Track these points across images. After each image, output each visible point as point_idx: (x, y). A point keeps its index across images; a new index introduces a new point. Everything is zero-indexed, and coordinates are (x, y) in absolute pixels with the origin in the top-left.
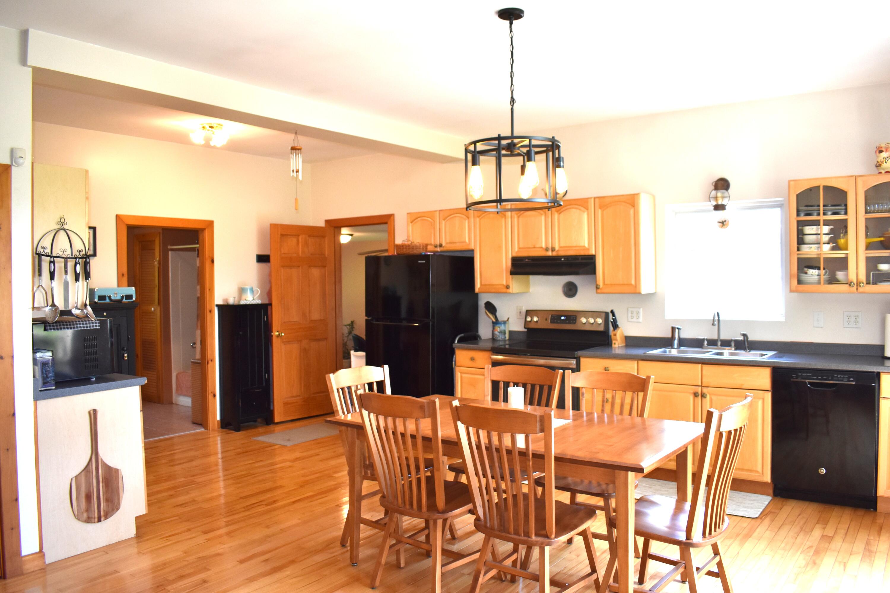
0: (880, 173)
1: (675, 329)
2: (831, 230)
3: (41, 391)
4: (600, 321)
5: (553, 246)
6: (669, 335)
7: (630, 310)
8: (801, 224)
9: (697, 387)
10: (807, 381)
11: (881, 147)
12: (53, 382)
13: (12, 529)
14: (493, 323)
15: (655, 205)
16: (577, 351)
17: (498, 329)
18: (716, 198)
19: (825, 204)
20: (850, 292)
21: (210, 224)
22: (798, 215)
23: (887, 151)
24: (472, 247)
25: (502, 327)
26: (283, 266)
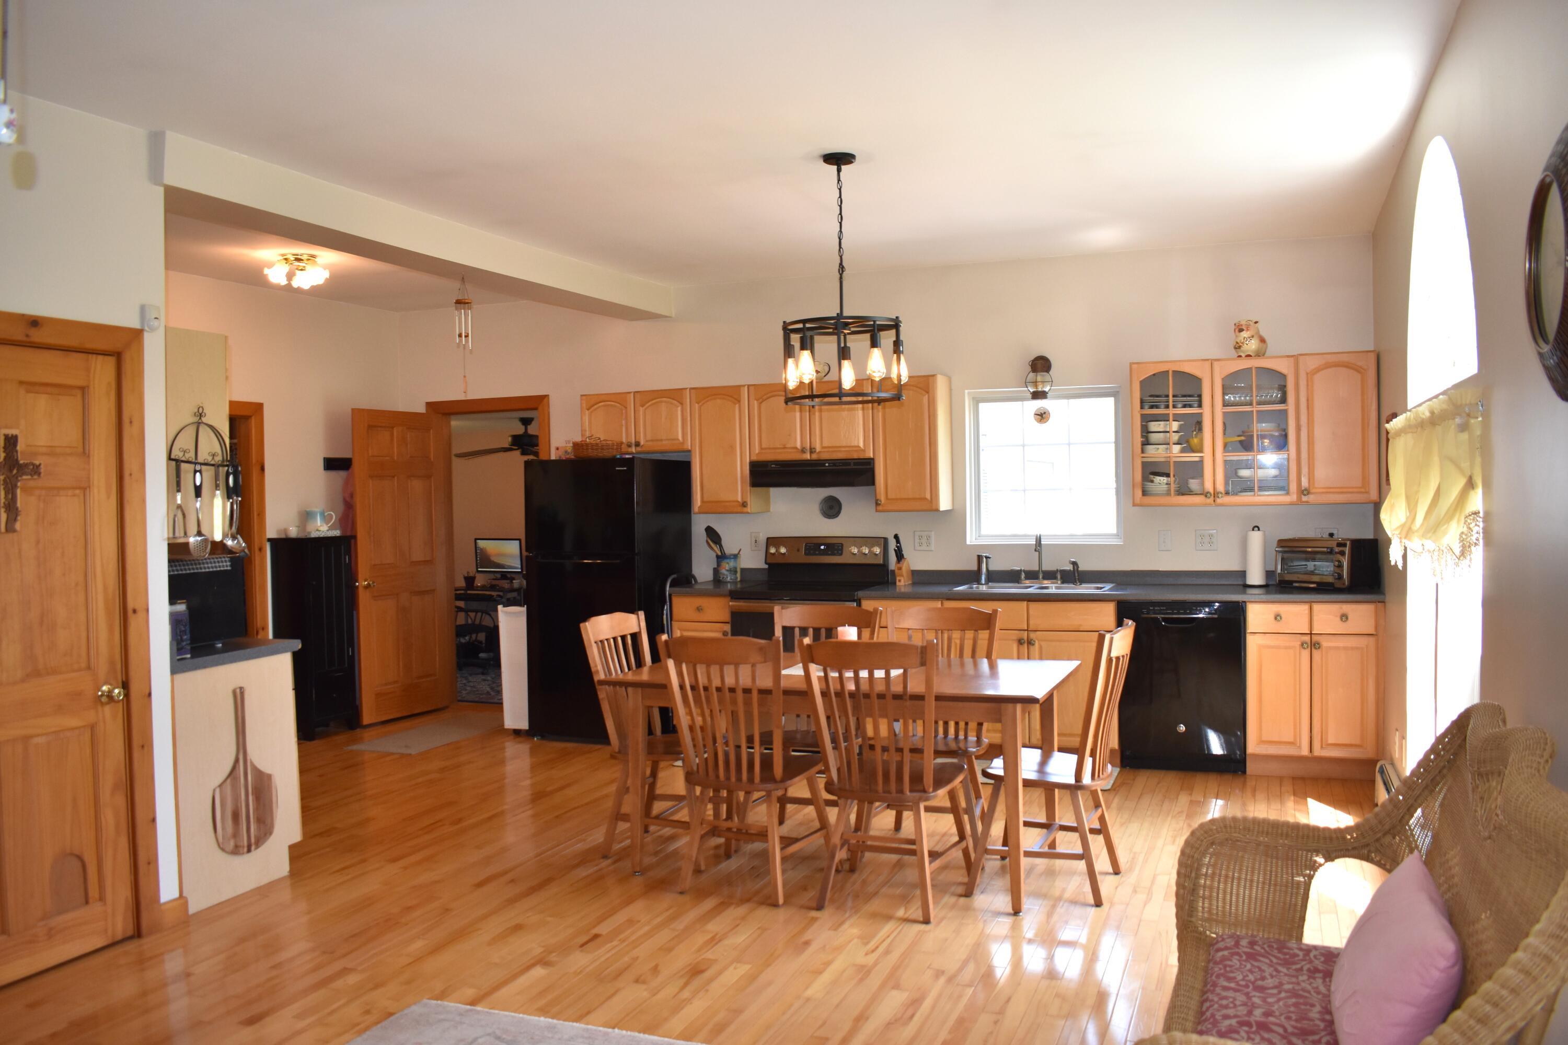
0: (1240, 356)
1: (982, 558)
2: (1180, 426)
3: (179, 660)
4: (877, 550)
5: (812, 447)
6: (974, 567)
7: (917, 534)
8: (1146, 420)
9: (1022, 632)
10: (1159, 616)
11: (1242, 325)
12: (189, 647)
13: (149, 863)
14: (718, 557)
15: (951, 390)
16: (858, 590)
17: (727, 566)
18: (1035, 383)
19: (1175, 394)
20: (1206, 505)
21: (259, 407)
22: (1142, 408)
23: (1248, 330)
24: (688, 446)
25: (732, 564)
26: (371, 477)
